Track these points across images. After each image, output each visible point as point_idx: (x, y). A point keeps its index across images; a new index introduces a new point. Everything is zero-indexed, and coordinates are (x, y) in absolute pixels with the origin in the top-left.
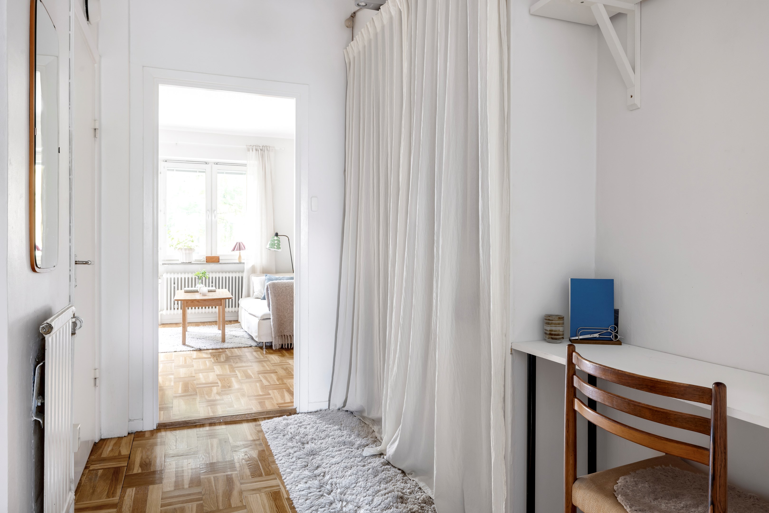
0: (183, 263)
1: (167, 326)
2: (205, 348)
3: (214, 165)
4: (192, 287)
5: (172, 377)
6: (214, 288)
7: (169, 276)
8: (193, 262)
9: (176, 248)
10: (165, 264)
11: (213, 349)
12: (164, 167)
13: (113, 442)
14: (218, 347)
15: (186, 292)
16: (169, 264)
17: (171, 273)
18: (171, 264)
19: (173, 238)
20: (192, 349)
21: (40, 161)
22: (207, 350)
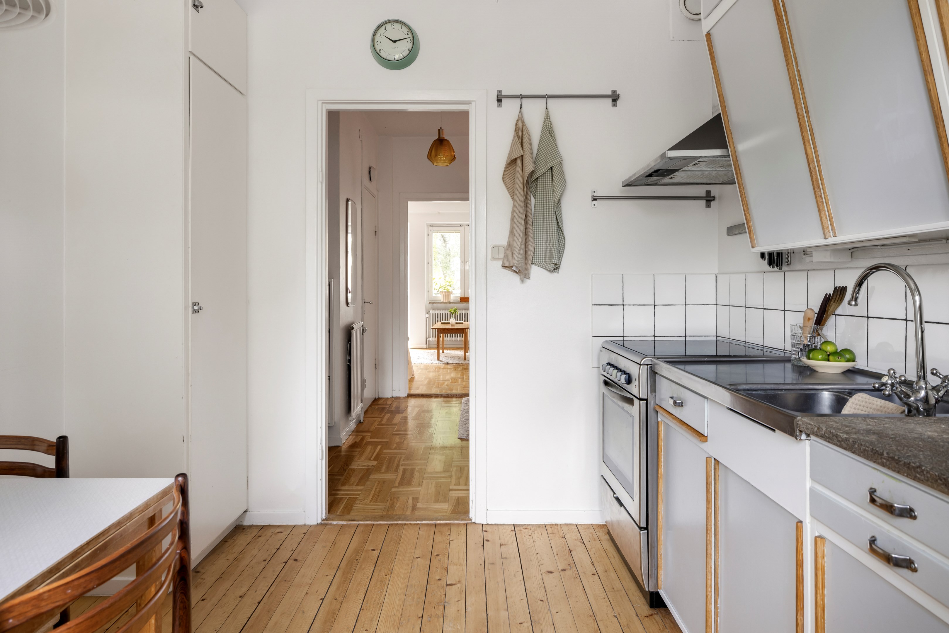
0: (444, 303)
1: (432, 349)
2: (451, 363)
3: (466, 227)
4: (445, 320)
5: (424, 376)
6: (461, 321)
7: (434, 312)
8: (451, 302)
9: (439, 291)
10: (431, 303)
11: (456, 364)
12: (431, 231)
13: (384, 399)
14: (460, 363)
15: (443, 323)
16: (433, 303)
17: (435, 310)
18: (435, 303)
19: (436, 284)
20: (442, 363)
21: (351, 232)
22: (452, 364)
